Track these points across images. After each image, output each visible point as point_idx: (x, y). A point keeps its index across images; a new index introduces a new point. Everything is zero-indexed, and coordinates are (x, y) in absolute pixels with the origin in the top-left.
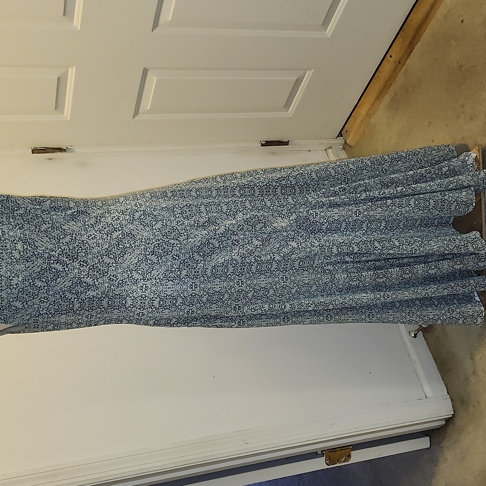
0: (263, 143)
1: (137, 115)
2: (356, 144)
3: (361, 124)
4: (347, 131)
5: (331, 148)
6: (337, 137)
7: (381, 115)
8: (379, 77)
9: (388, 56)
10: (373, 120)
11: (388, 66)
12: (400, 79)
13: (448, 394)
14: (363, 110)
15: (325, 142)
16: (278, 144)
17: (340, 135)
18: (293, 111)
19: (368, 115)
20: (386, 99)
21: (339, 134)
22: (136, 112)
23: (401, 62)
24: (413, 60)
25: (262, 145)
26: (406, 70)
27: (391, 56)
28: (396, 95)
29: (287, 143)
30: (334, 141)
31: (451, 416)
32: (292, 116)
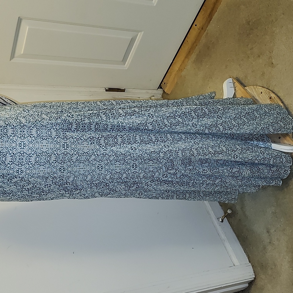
0: (107, 89)
2: (172, 92)
3: (175, 76)
4: (165, 83)
5: (154, 96)
6: (158, 89)
7: (190, 65)
8: (187, 41)
9: (194, 25)
10: (183, 73)
11: (194, 33)
12: (203, 40)
13: (250, 262)
14: (176, 67)
15: (150, 91)
16: (117, 90)
17: (160, 87)
18: (128, 65)
19: (180, 70)
20: (193, 56)
21: (159, 87)
23: (203, 29)
24: (212, 27)
25: (107, 91)
26: (207, 34)
27: (196, 25)
28: (200, 52)
29: (123, 91)
30: (155, 91)
31: (253, 279)
32: (127, 69)
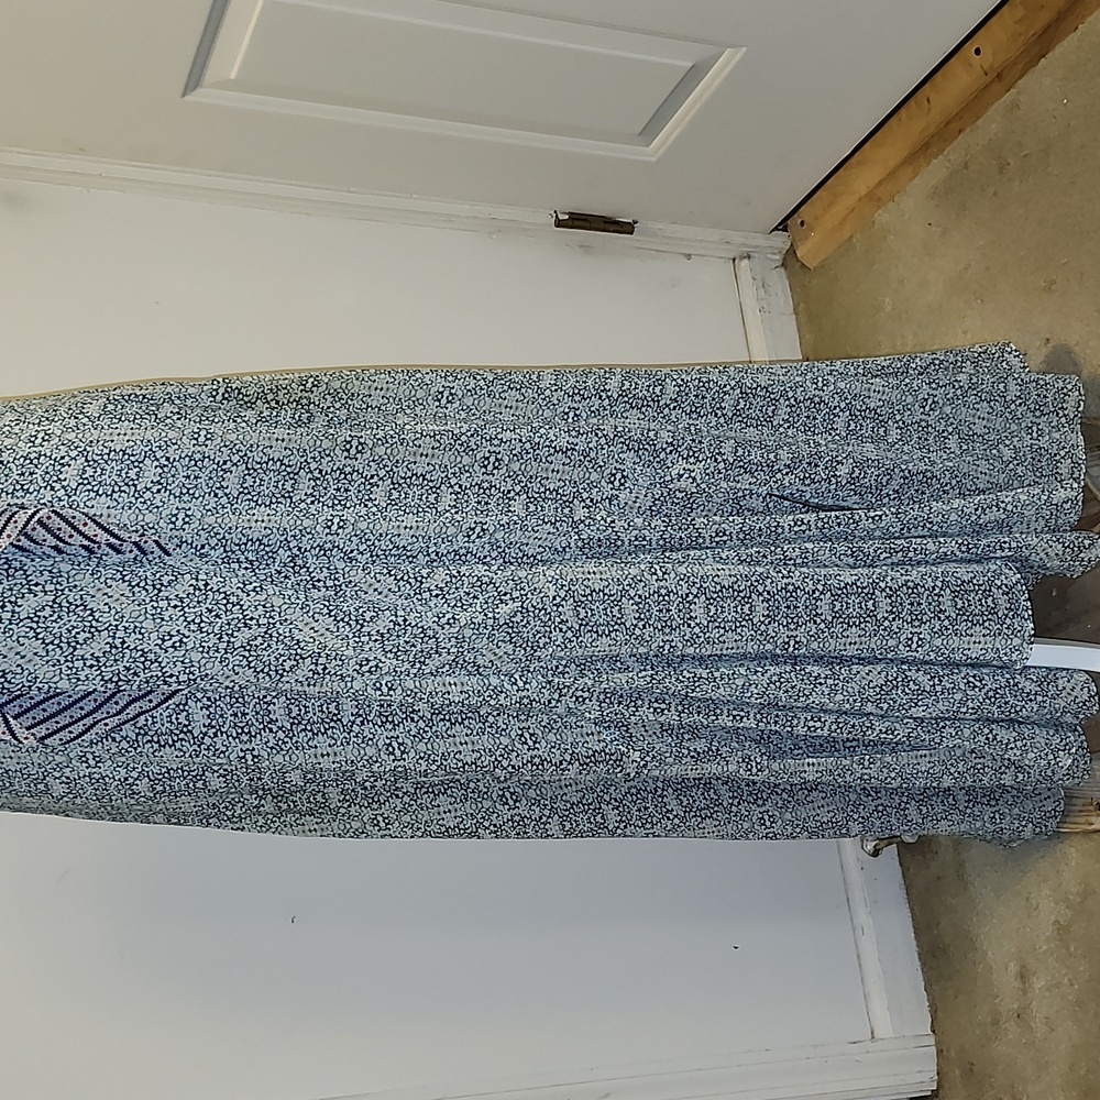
0: (561, 217)
1: (195, 88)
2: (822, 266)
3: (845, 218)
4: (802, 223)
5: (749, 257)
6: (773, 230)
7: (911, 207)
8: (928, 100)
9: (970, 48)
10: (883, 217)
11: (961, 80)
12: (991, 124)
14: (862, 180)
15: (737, 238)
16: (603, 226)
17: (783, 226)
18: (663, 150)
19: (874, 199)
20: (936, 170)
21: (779, 225)
22: (194, 80)
23: (1002, 78)
24: (1042, 82)
25: (559, 223)
26: (1015, 106)
27: (978, 52)
28: (966, 166)
29: (627, 228)
30: (761, 240)
32: (658, 161)
